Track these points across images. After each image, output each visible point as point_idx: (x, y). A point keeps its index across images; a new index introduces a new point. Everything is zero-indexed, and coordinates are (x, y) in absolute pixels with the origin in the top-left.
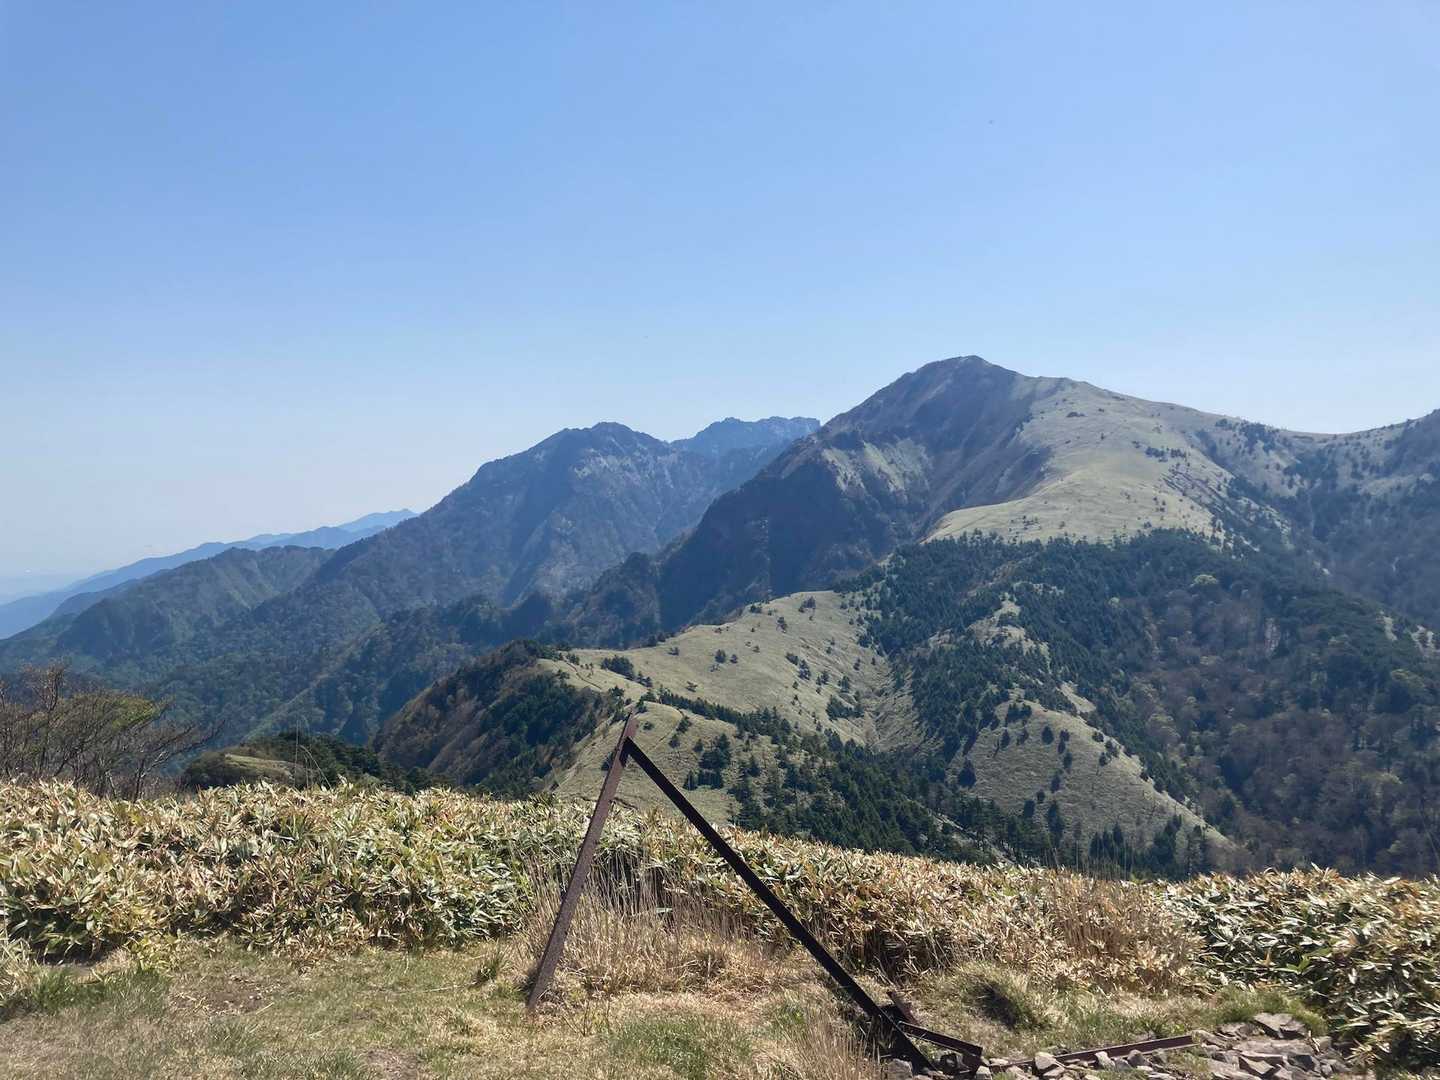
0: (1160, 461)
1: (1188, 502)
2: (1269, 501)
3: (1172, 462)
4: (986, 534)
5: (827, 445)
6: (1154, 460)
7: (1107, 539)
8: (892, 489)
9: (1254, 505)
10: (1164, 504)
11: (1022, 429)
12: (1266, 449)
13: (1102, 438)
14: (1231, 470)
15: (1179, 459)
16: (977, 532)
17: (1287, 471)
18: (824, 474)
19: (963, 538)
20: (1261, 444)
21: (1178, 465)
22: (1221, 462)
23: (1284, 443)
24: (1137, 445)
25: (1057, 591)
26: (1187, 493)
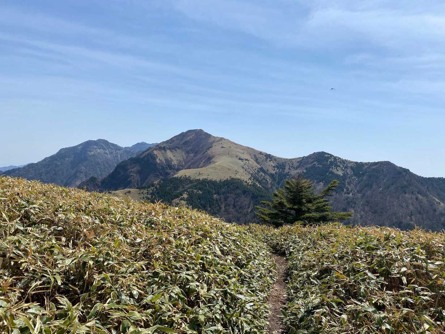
0: (242, 161)
1: (246, 172)
2: (267, 174)
3: (245, 161)
4: (187, 176)
5: (155, 149)
6: (240, 161)
7: (218, 180)
8: (173, 164)
9: (263, 175)
10: (238, 172)
11: (209, 150)
12: (270, 161)
13: (228, 154)
14: (260, 165)
15: (247, 161)
16: (186, 176)
17: (274, 167)
18: (154, 157)
19: (181, 177)
20: (269, 159)
21: (246, 163)
22: (258, 163)
23: (275, 160)
24: (237, 156)
25: (200, 192)
26: (247, 170)
